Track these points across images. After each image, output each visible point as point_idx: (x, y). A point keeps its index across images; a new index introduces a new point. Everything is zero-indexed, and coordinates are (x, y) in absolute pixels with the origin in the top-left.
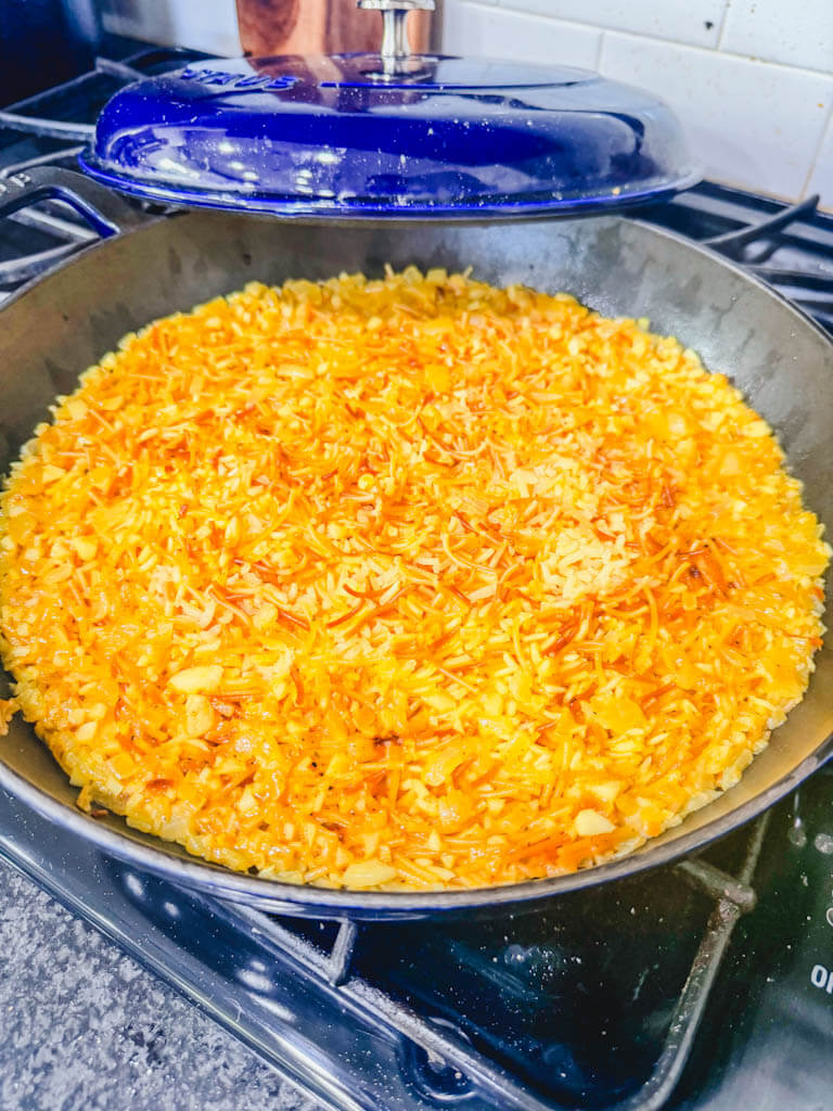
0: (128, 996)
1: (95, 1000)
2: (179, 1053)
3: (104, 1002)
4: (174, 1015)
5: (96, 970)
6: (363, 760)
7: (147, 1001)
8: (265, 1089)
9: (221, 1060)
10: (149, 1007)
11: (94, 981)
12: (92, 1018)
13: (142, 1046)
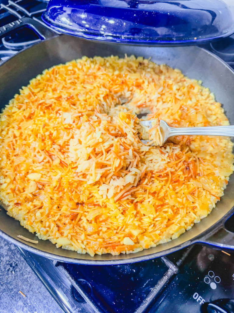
0: (11, 253)
1: (3, 252)
2: (20, 271)
3: (5, 253)
4: (21, 261)
5: (5, 245)
6: (72, 208)
7: (15, 256)
8: (38, 286)
9: (29, 276)
10: (16, 257)
11: (4, 247)
12: (1, 257)
13: (11, 267)
